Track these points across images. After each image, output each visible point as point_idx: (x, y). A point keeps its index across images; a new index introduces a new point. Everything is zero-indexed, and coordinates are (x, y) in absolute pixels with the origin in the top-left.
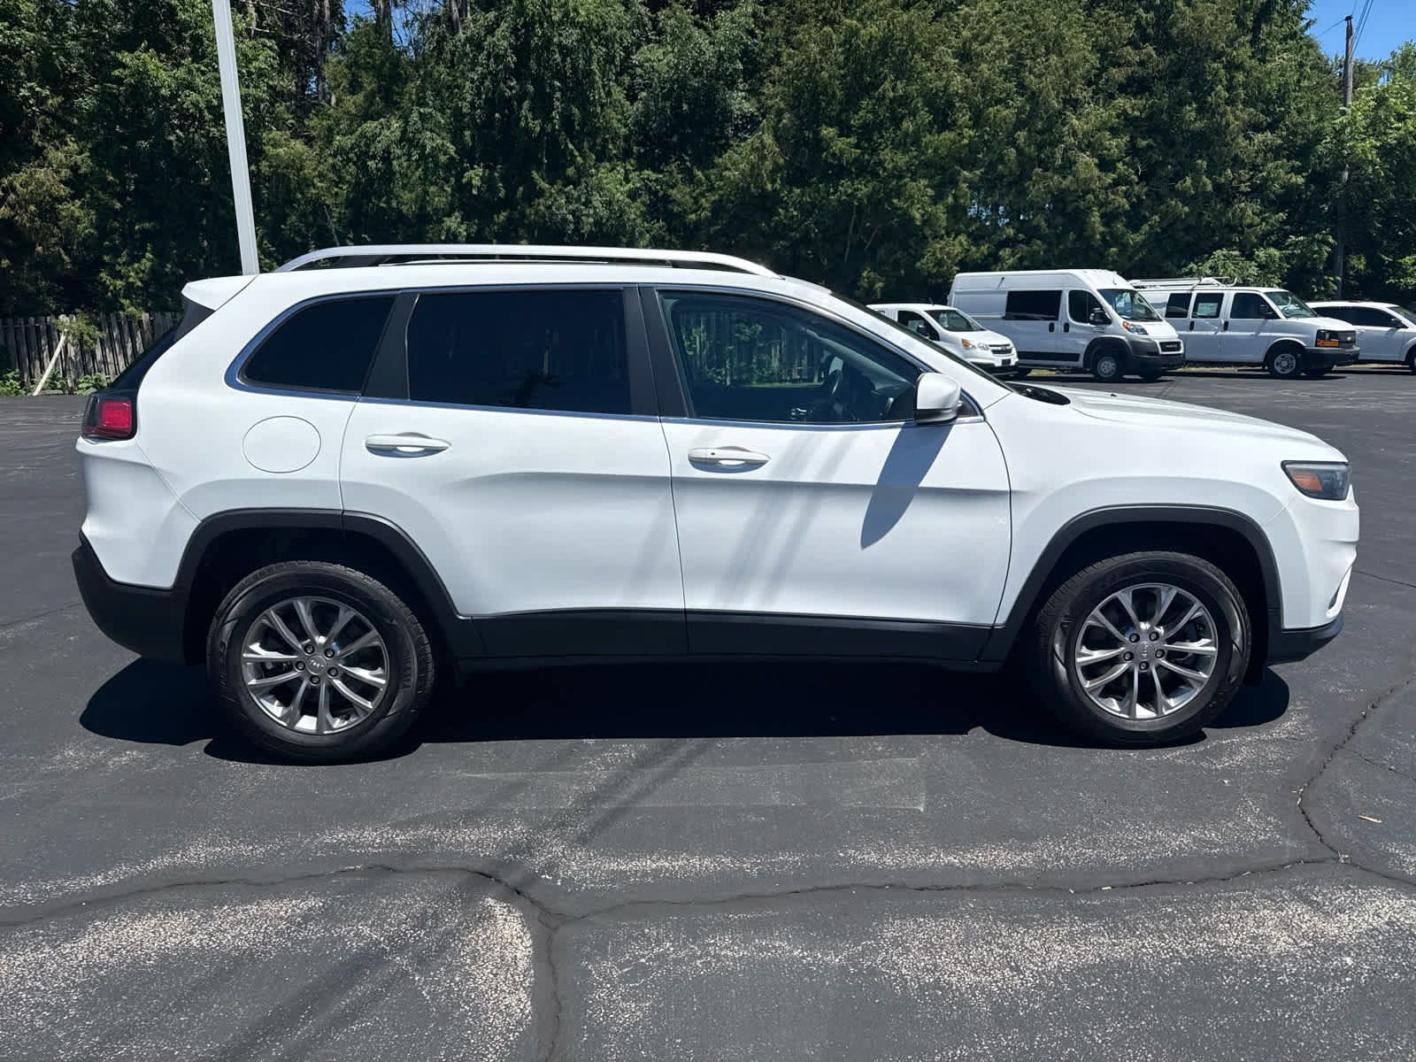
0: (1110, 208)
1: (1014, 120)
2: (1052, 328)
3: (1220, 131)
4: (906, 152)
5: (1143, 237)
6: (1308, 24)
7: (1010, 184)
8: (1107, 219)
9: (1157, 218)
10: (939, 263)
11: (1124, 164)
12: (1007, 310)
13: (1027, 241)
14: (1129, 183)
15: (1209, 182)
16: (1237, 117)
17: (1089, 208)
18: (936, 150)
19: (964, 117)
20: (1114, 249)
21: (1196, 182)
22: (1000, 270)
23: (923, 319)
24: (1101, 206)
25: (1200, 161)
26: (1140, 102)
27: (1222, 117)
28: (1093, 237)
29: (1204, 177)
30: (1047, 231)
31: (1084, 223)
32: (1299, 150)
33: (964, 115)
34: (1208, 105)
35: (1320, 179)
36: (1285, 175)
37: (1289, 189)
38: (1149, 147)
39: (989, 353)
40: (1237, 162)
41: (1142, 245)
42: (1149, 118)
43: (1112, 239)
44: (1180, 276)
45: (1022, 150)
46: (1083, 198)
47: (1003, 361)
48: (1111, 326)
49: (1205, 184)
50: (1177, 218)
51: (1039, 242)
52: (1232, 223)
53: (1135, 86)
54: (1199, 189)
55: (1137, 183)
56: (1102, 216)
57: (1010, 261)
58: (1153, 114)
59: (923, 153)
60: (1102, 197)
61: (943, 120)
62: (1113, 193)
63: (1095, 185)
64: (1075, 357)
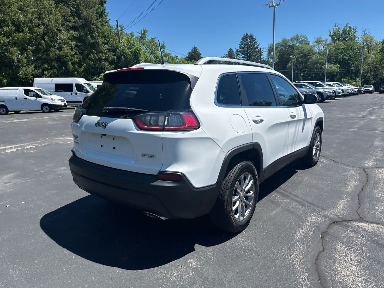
0: (73, 61)
1: (42, 33)
2: (72, 94)
3: (97, 43)
4: (8, 38)
5: (83, 70)
6: (109, 20)
7: (43, 52)
8: (73, 64)
9: (85, 65)
10: (25, 74)
11: (75, 49)
12: (56, 89)
13: (51, 69)
14: (77, 55)
15: (97, 56)
16: (100, 40)
17: (68, 61)
18: (18, 39)
19: (26, 30)
20: (76, 73)
21: (94, 56)
22: (45, 77)
23: (34, 92)
24: (70, 60)
25: (93, 51)
26: (77, 33)
27: (97, 40)
28: (70, 69)
29: (95, 55)
30: (57, 66)
31: (67, 65)
32: (114, 50)
33: (26, 29)
34: (93, 36)
35: (119, 58)
36: (112, 56)
37: (114, 60)
38: (80, 45)
39: (60, 102)
40: (102, 52)
41: (83, 71)
42: (79, 38)
43: (75, 70)
44: (93, 80)
45: (47, 42)
46: (65, 58)
47: (64, 104)
48: (90, 93)
49: (96, 57)
50: (90, 65)
51: (56, 70)
52: (102, 67)
53: (74, 28)
54: (95, 58)
55: (79, 55)
56: (72, 63)
57: (48, 75)
58: (80, 37)
59: (13, 39)
60: (71, 58)
61: (19, 29)
62: (73, 57)
63: (69, 54)
64: (81, 102)
